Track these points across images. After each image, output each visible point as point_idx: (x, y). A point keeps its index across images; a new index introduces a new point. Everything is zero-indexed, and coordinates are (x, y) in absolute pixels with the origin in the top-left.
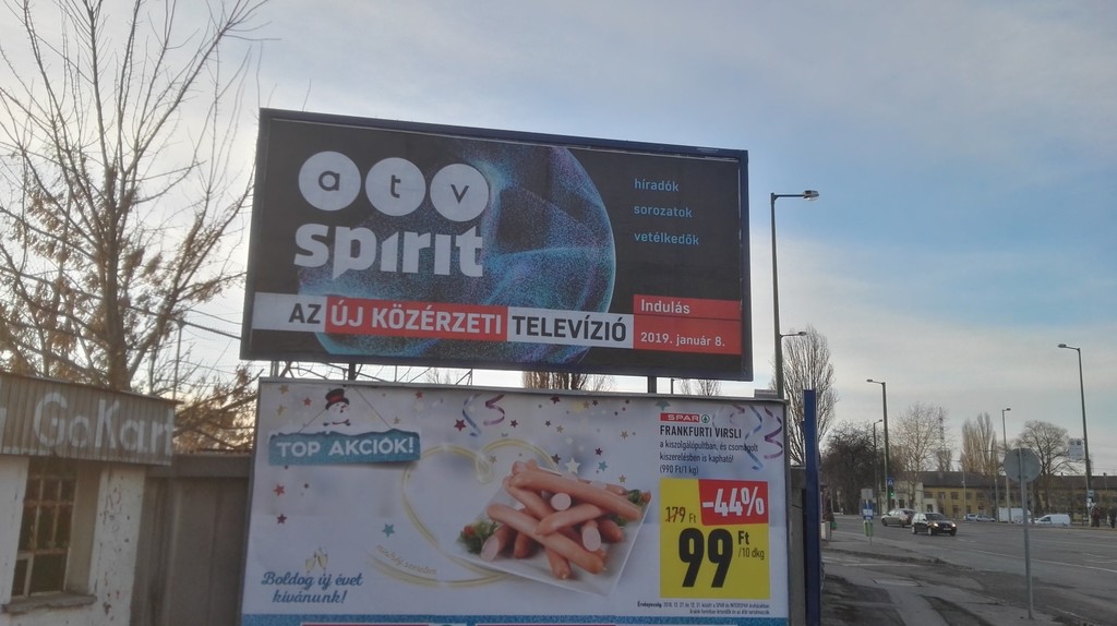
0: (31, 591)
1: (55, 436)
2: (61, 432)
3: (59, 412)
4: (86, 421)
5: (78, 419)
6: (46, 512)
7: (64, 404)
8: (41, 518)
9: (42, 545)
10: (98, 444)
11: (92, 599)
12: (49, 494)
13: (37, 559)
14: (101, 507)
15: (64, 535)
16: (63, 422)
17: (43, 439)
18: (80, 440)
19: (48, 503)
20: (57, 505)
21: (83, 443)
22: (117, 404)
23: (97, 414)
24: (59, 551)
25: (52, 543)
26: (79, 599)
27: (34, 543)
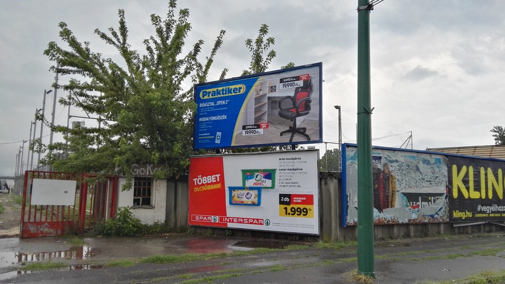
0: (142, 205)
1: (136, 173)
2: (137, 172)
3: (137, 168)
4: (144, 169)
5: (142, 169)
6: (144, 189)
7: (137, 166)
8: (143, 190)
9: (144, 195)
10: (148, 174)
11: (154, 208)
12: (144, 184)
13: (143, 199)
14: (154, 187)
15: (149, 194)
16: (138, 170)
17: (133, 173)
18: (143, 173)
19: (144, 187)
20: (147, 187)
21: (144, 174)
22: (152, 165)
23: (147, 167)
24: (148, 197)
25: (146, 195)
26: (151, 207)
27: (142, 195)
